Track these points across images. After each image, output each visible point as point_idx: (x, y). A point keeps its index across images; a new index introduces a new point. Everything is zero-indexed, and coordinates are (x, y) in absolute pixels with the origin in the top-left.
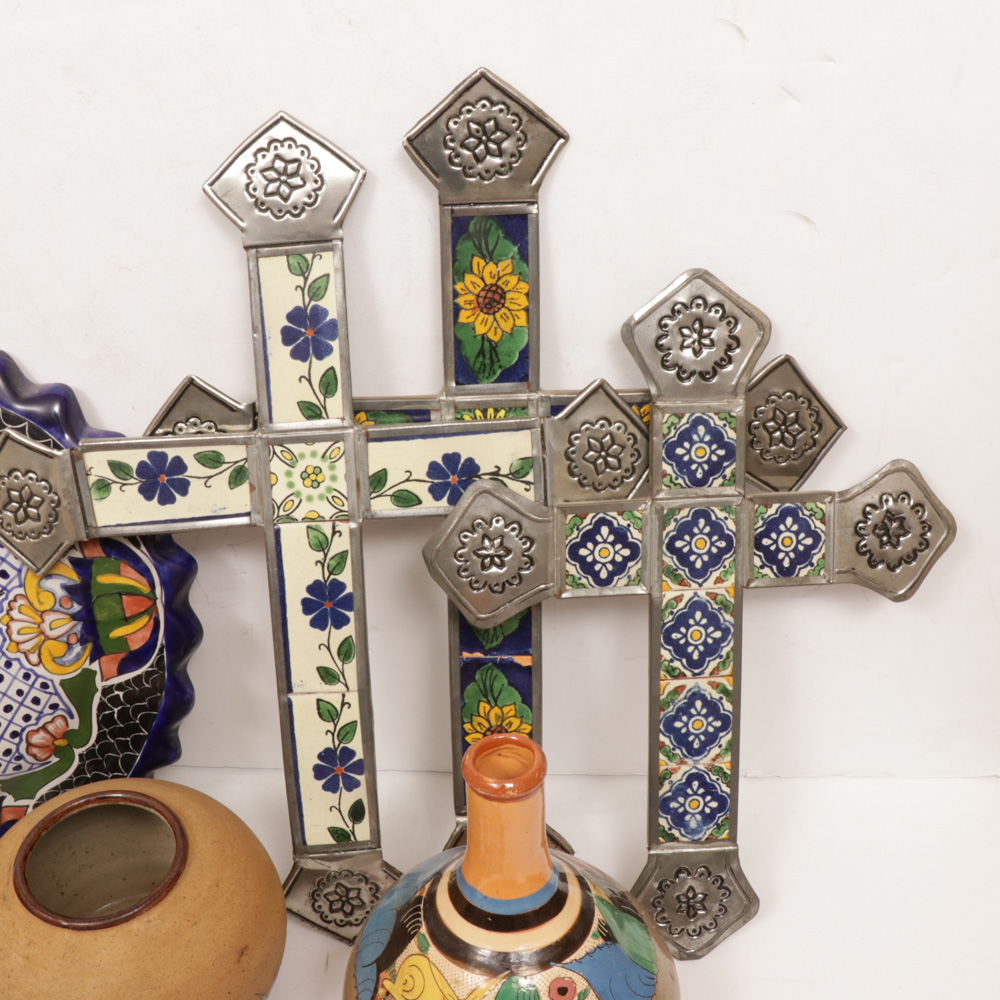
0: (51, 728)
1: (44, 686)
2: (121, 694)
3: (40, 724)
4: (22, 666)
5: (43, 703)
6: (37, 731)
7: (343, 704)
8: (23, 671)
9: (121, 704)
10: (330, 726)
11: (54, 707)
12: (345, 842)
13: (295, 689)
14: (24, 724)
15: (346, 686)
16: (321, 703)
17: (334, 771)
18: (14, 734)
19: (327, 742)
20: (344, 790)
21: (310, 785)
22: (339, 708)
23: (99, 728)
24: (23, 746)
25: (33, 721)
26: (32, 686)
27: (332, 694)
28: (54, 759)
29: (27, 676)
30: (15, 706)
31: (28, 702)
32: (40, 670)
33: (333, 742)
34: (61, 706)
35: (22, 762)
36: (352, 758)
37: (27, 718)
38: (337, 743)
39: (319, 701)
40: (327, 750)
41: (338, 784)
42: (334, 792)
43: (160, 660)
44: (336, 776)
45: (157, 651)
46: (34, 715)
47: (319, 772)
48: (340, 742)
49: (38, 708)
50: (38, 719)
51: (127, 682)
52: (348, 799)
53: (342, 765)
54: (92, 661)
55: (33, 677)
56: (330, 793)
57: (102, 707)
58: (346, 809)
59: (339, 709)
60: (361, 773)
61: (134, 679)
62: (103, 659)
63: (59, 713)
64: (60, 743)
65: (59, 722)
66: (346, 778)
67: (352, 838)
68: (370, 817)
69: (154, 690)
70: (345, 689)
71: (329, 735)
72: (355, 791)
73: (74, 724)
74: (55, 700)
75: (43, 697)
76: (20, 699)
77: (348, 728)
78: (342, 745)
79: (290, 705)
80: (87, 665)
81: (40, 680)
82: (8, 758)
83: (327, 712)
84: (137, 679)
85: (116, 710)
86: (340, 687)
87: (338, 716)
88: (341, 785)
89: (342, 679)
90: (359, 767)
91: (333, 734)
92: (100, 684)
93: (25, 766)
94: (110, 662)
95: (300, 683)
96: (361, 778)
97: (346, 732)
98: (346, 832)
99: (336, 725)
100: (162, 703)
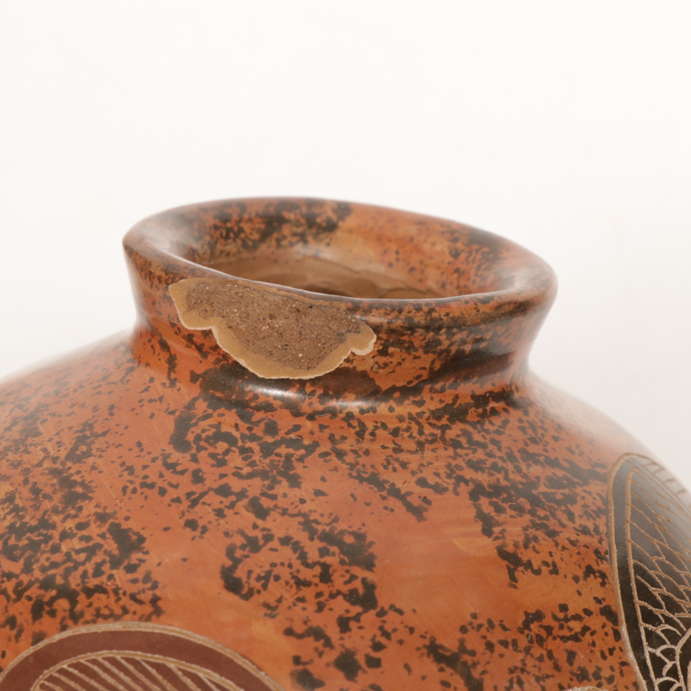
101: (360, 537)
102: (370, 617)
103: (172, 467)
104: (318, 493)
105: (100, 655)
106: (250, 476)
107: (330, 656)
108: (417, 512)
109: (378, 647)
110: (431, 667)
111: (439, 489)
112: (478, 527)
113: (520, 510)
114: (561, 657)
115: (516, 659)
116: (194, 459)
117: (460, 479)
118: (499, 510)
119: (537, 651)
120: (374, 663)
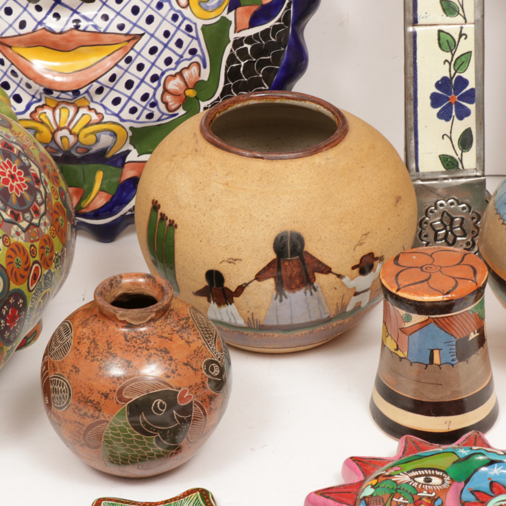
0: (186, 74)
1: (189, 28)
2: (249, 47)
3: (178, 70)
4: (172, 8)
5: (185, 46)
6: (174, 76)
7: (461, 35)
8: (172, 12)
9: (249, 57)
10: (448, 56)
11: (193, 52)
12: (453, 170)
13: (420, 21)
14: (164, 67)
15: (465, 18)
16: (442, 34)
17: (448, 99)
18: (155, 78)
19: (444, 71)
20: (456, 119)
21: (427, 113)
22: (456, 37)
23: (226, 82)
24: (160, 90)
25: (172, 65)
26: (178, 28)
27: (452, 26)
28: (181, 112)
29: (175, 18)
30: (160, 47)
31: (172, 45)
32: (187, 12)
33: (450, 71)
34: (199, 53)
35: (155, 109)
36: (465, 87)
37: (168, 61)
38: (453, 72)
39: (440, 31)
40: (444, 79)
41: (452, 112)
42: (447, 120)
43: (287, 15)
44: (450, 104)
45: (285, 6)
46: (175, 59)
47: (435, 100)
48: (456, 72)
49: (180, 51)
50: (178, 63)
51: (256, 35)
52: (459, 126)
53: (456, 94)
54: (230, 11)
55: (180, 19)
56: (443, 121)
57: (231, 59)
58: (456, 137)
59: (457, 40)
60: (471, 102)
61: (262, 32)
62: (239, 9)
63: (196, 59)
64: (191, 93)
65: (194, 69)
66: (459, 106)
67: (460, 166)
68: (477, 146)
69: (279, 44)
70: (464, 21)
71: (447, 64)
72: (466, 119)
73: (205, 75)
74: (195, 45)
75: (186, 40)
76: (165, 40)
77: (463, 58)
78: (457, 74)
79: (414, 35)
80: (224, 14)
81: (186, 23)
82: (144, 104)
83: (446, 42)
84: (265, 33)
85: (243, 63)
86: (459, 19)
87: (456, 46)
88: (454, 113)
89: (461, 12)
90: (470, 96)
91: (450, 64)
92: (232, 36)
93: (157, 115)
94: (244, 14)
95: (424, 15)
96: (472, 107)
97: (461, 62)
98: (455, 160)
99: (453, 55)
100: (284, 57)
101: (165, 348)
102: (173, 362)
103: (128, 346)
104: (155, 343)
105: (133, 384)
106: (143, 343)
107: (170, 371)
108: (171, 340)
109: (176, 367)
110: (185, 367)
111: (172, 334)
112: (180, 339)
113: (184, 332)
114: (201, 356)
115: (195, 360)
116: (131, 343)
117: (174, 331)
118: (182, 334)
119: (198, 357)
120: (177, 370)
